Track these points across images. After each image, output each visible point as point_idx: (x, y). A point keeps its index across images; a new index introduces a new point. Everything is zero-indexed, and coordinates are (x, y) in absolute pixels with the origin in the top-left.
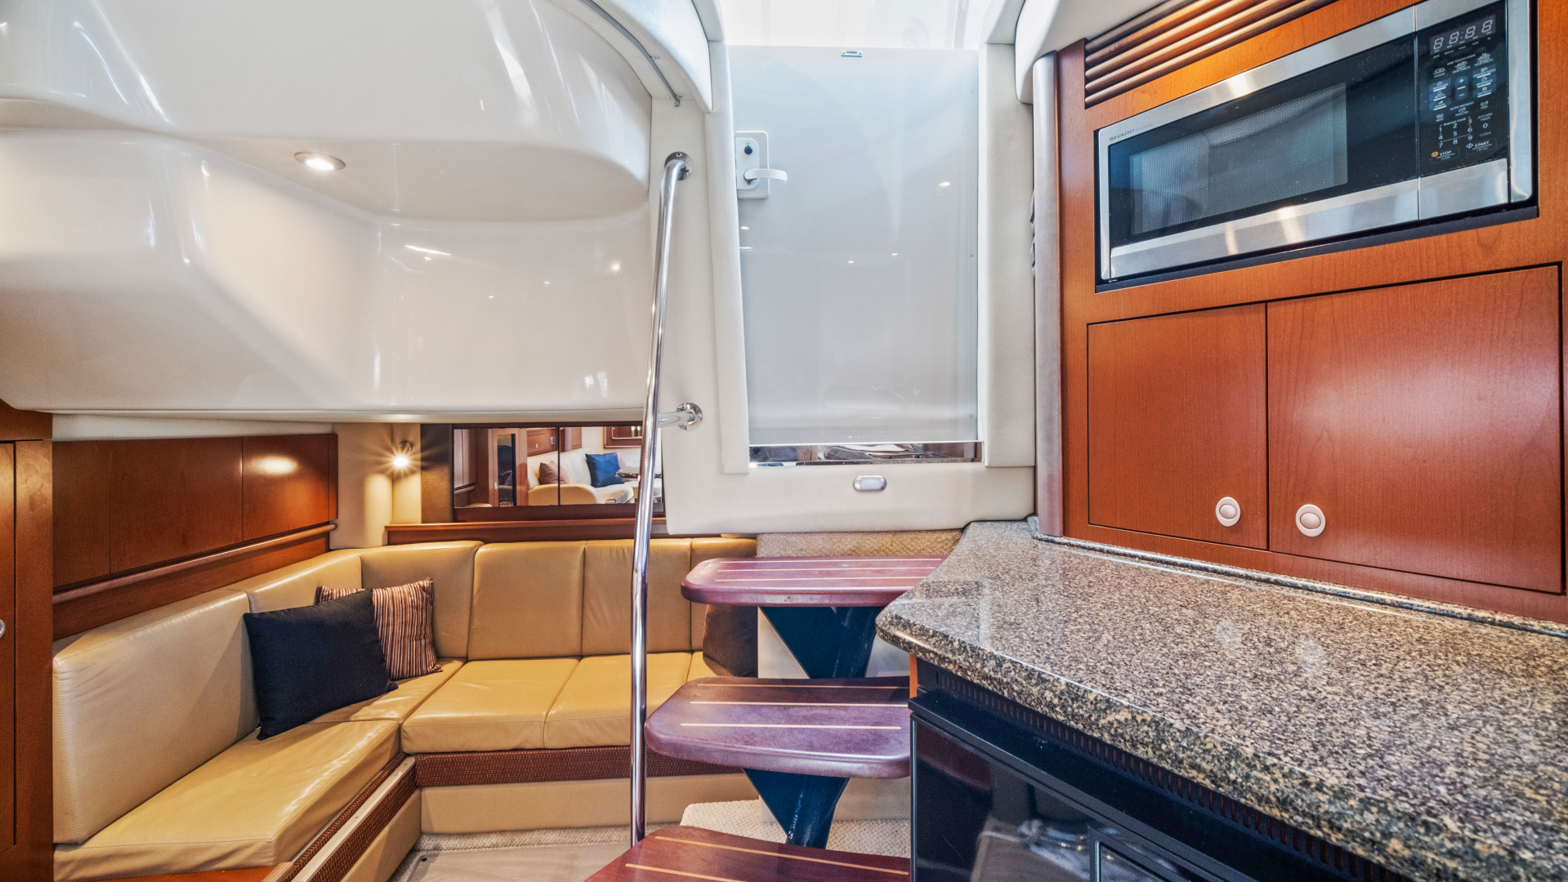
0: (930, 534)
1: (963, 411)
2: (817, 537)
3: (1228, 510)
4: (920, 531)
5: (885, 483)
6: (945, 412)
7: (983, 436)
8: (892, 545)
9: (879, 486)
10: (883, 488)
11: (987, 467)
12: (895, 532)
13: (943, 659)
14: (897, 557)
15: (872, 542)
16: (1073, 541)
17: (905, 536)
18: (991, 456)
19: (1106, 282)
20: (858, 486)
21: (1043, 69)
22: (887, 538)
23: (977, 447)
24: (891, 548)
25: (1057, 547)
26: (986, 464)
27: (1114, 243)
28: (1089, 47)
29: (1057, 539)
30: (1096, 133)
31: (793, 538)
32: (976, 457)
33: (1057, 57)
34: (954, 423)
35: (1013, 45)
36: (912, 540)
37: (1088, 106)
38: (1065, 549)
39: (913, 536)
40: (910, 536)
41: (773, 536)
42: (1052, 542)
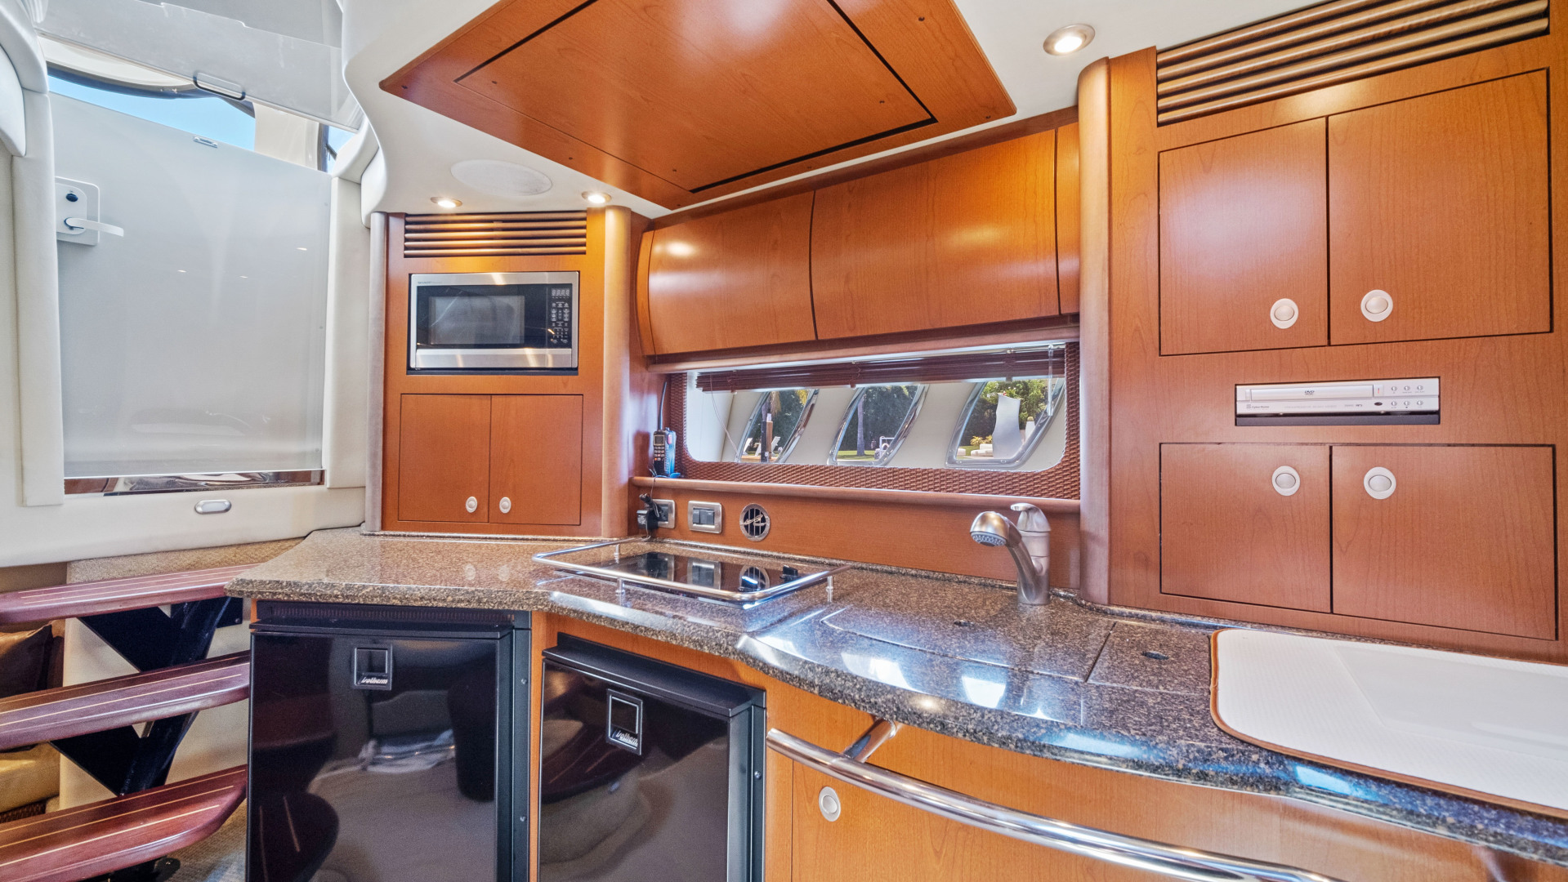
0: (274, 544)
1: (309, 446)
2: (150, 557)
3: (472, 504)
4: (264, 542)
5: (230, 506)
6: (292, 447)
7: (326, 465)
8: (235, 556)
9: (224, 508)
10: (227, 510)
11: (329, 488)
12: (239, 545)
13: (275, 594)
14: (240, 564)
15: (214, 556)
16: (387, 533)
17: (249, 547)
18: (332, 480)
19: (414, 369)
20: (200, 509)
21: (377, 221)
22: (231, 551)
23: (322, 473)
24: (233, 558)
25: (376, 538)
26: (328, 486)
27: (418, 347)
28: (408, 219)
29: (377, 533)
30: (410, 275)
31: (120, 561)
32: (321, 482)
33: (387, 216)
34: (302, 456)
35: (360, 184)
36: (256, 550)
37: (406, 256)
38: (381, 538)
39: (257, 546)
40: (254, 547)
41: (94, 562)
42: (374, 535)
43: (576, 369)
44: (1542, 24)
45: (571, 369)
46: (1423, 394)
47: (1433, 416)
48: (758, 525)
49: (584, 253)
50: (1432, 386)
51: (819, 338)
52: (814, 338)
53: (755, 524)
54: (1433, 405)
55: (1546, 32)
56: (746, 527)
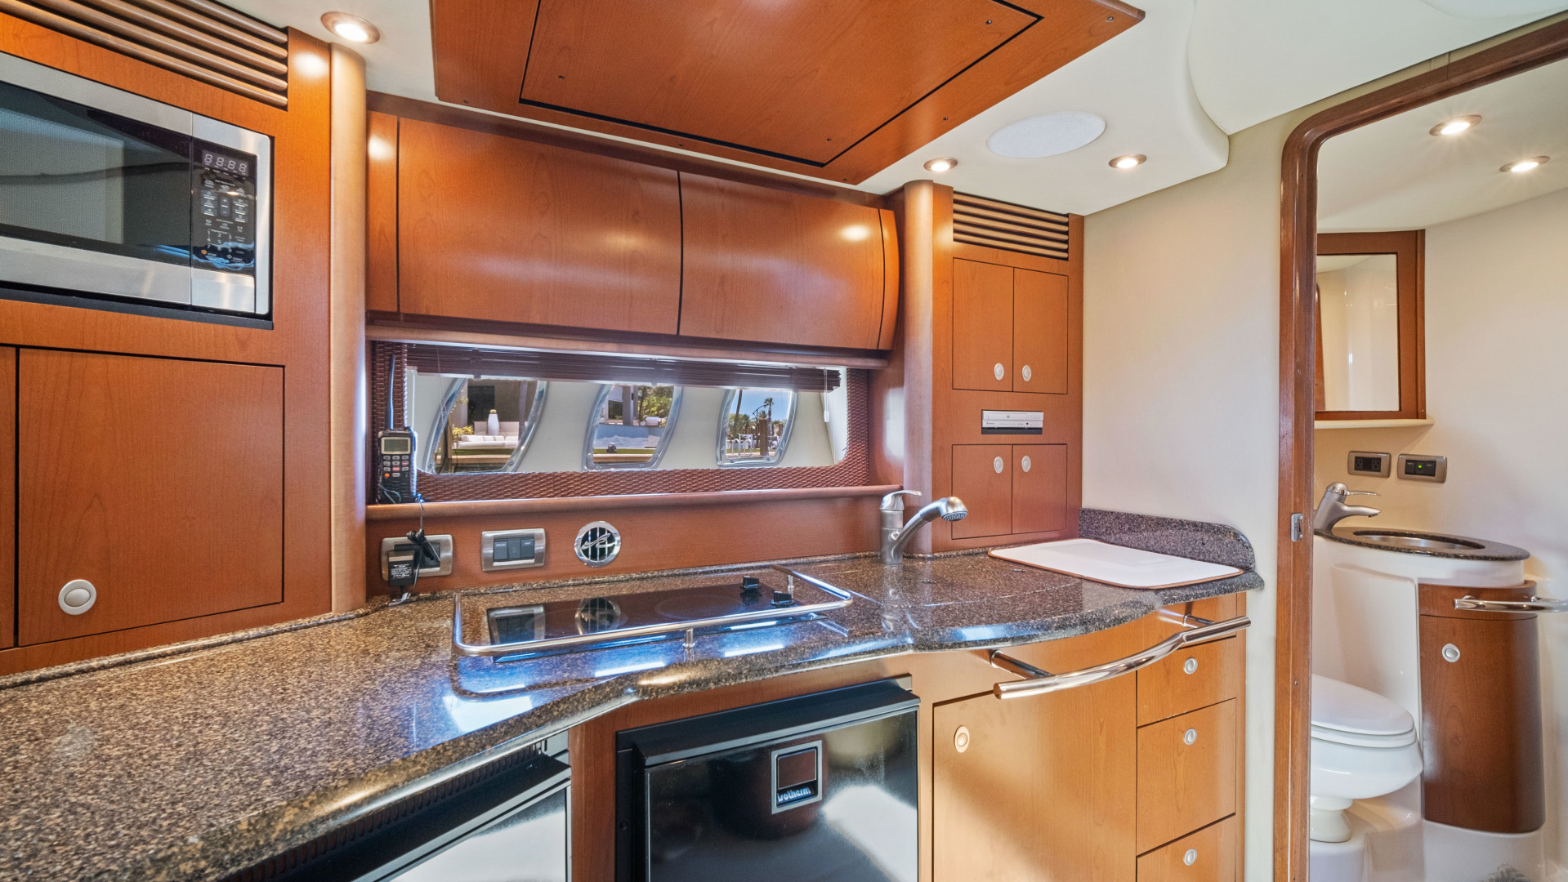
43: (268, 317)
44: (1064, 255)
45: (254, 316)
46: (1035, 419)
47: (1038, 431)
48: (603, 546)
49: (284, 108)
50: (1041, 415)
51: (681, 333)
52: (675, 333)
53: (598, 546)
54: (1040, 425)
55: (1066, 259)
56: (586, 552)
